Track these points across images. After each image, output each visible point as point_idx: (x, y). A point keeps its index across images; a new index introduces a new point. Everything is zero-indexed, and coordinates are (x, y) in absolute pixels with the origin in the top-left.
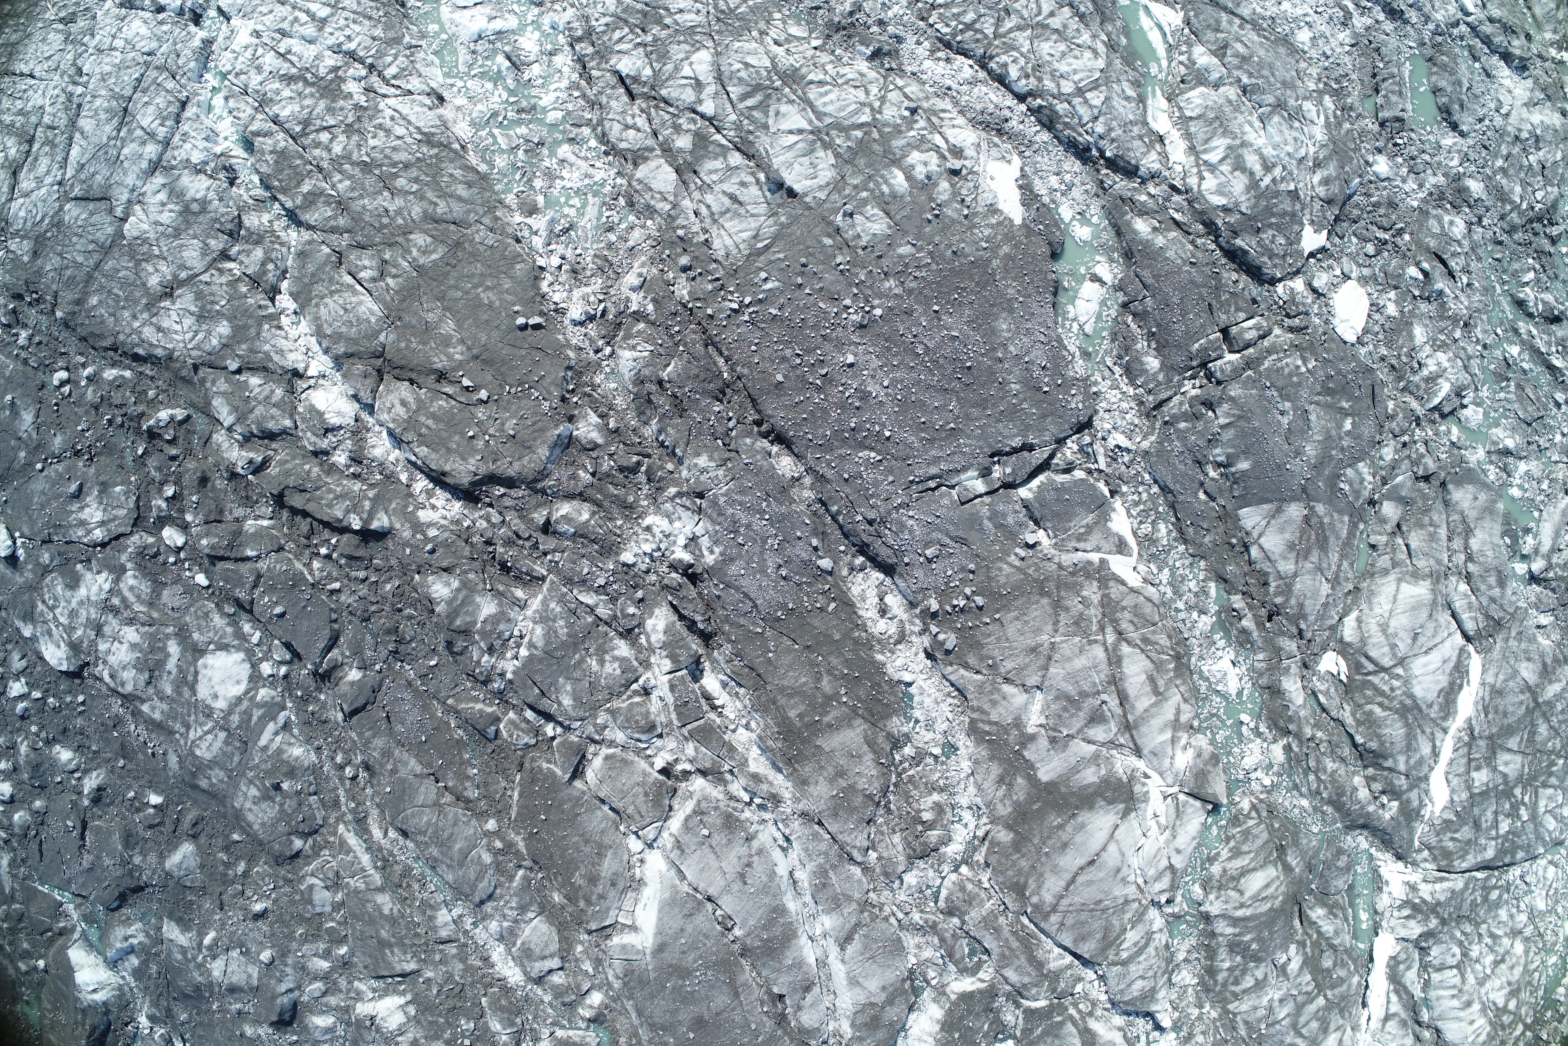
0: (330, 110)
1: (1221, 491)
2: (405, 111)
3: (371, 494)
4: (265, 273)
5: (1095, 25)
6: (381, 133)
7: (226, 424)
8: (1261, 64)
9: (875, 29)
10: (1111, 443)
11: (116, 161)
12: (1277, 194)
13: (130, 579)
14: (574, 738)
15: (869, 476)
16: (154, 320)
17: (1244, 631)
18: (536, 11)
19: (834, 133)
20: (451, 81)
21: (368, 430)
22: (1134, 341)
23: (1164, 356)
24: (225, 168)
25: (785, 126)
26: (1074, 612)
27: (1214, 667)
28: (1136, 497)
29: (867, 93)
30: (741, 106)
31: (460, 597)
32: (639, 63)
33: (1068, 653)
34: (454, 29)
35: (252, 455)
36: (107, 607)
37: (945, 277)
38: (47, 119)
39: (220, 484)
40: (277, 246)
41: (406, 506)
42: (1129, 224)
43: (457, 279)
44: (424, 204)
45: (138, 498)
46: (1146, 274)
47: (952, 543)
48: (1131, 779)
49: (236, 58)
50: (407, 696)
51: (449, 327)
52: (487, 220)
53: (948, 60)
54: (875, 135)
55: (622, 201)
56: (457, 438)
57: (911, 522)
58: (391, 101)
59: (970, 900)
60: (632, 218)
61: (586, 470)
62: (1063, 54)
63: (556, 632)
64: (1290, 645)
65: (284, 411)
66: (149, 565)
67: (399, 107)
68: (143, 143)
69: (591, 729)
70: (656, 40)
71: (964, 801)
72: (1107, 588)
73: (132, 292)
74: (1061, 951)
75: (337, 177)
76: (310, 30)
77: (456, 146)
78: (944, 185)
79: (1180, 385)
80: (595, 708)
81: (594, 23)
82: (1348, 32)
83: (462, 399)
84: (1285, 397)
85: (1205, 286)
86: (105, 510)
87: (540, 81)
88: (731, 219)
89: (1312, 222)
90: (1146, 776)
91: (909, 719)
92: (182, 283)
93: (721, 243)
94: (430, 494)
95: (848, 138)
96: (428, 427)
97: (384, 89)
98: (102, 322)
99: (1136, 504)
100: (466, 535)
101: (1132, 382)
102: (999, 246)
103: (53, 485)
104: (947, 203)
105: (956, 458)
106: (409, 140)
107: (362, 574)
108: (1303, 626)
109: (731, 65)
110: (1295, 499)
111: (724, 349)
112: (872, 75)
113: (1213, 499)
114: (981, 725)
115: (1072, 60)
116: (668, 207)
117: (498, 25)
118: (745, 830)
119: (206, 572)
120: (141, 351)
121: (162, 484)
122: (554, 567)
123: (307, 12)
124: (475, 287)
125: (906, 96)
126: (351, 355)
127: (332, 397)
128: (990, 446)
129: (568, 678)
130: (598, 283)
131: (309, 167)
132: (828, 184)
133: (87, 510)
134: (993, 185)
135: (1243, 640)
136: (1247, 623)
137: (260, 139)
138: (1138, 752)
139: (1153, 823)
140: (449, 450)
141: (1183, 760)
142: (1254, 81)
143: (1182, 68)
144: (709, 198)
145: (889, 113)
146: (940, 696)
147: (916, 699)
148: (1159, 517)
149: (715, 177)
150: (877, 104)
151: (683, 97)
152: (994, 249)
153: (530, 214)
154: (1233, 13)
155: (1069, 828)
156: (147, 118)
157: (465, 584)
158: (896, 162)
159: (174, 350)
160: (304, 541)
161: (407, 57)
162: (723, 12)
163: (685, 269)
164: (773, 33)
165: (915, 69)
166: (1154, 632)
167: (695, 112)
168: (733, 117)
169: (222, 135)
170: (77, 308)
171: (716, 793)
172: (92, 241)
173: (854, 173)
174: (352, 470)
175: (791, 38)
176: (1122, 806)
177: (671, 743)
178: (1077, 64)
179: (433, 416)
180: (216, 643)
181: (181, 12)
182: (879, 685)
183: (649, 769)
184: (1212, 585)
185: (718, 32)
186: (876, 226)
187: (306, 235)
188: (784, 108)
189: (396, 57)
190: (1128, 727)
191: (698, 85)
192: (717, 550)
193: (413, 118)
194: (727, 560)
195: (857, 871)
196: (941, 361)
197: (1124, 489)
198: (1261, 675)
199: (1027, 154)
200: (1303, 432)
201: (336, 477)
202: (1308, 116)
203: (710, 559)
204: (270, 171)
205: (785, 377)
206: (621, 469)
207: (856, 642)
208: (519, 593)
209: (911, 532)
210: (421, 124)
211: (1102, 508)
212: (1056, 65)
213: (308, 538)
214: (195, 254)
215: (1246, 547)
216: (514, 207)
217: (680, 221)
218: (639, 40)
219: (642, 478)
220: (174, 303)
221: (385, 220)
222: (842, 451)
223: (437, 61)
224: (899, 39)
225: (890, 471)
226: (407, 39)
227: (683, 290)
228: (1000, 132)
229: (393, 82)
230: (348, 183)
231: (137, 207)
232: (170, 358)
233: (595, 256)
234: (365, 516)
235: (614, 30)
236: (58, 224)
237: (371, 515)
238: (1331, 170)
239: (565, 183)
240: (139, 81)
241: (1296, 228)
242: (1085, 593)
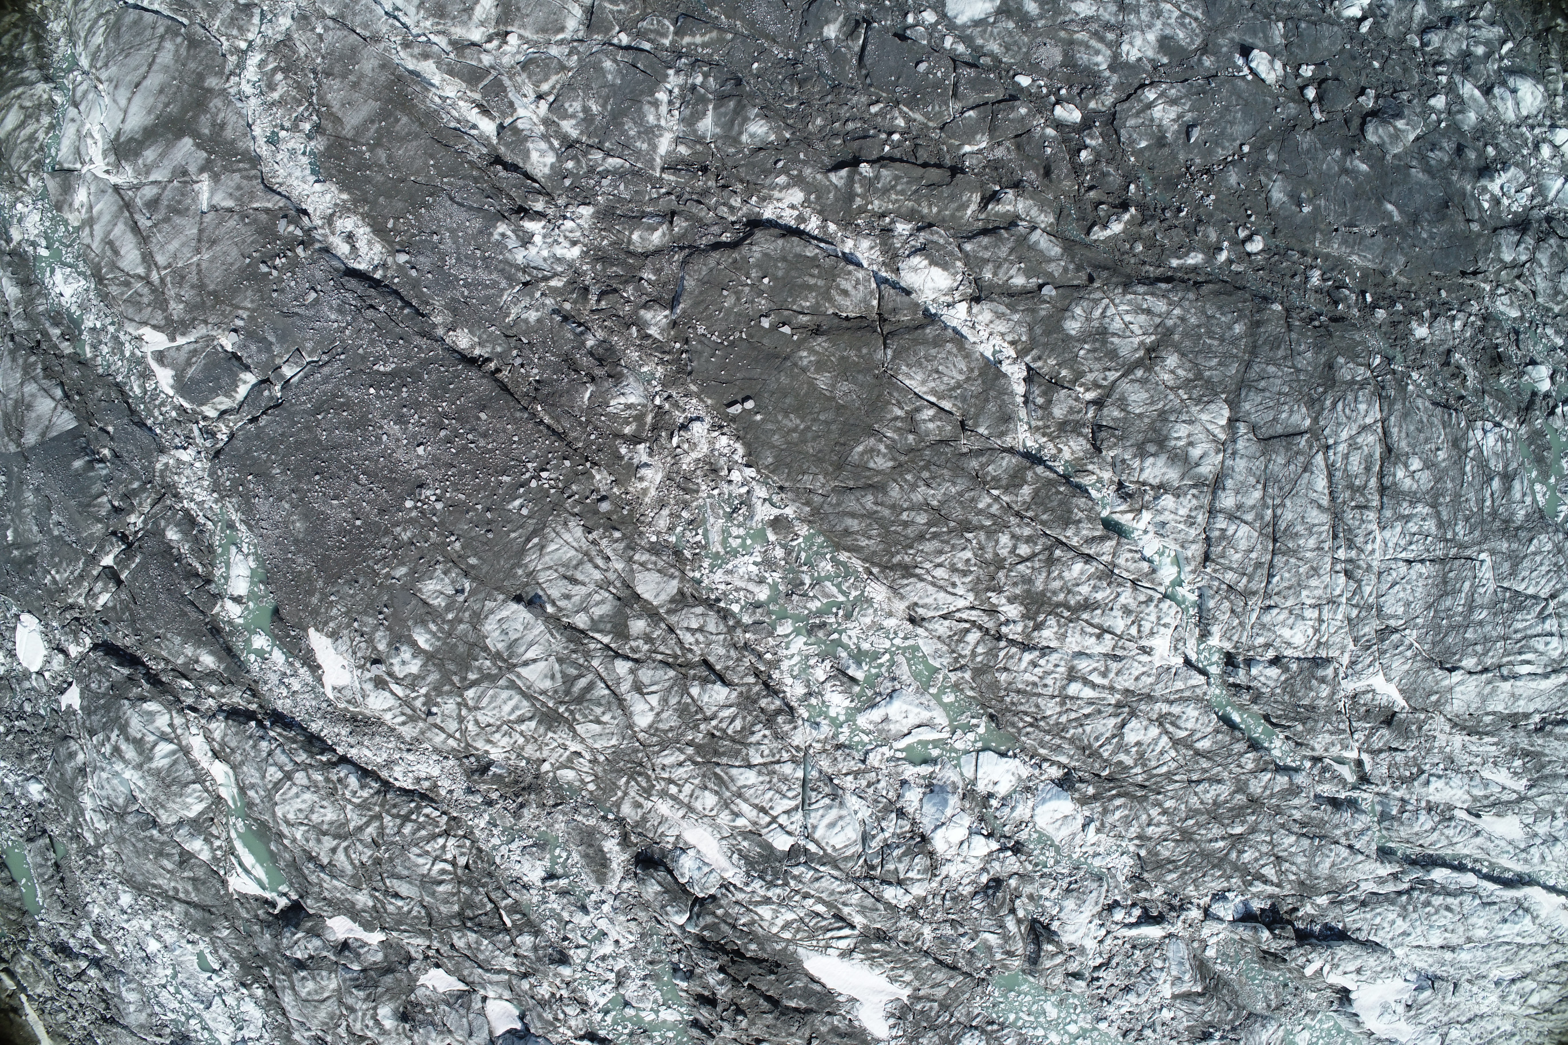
0: (1029, 581)
1: (97, 439)
2: (942, 594)
3: (858, 201)
4: (1044, 394)
5: (297, 852)
6: (960, 566)
7: (1039, 231)
8: (146, 852)
9: (494, 796)
10: (192, 451)
11: (1266, 481)
12: (104, 728)
13: (1102, 61)
14: (599, 37)
15: (381, 348)
16: (1158, 320)
17: (56, 324)
18: (842, 739)
19: (495, 671)
20: (908, 643)
21: (884, 263)
22: (192, 550)
23: (164, 543)
24: (1130, 496)
25: (542, 665)
26: (187, 286)
27: (75, 286)
28: (164, 409)
29: (477, 722)
30: (590, 677)
31: (736, 128)
32: (706, 699)
33: (185, 250)
34: (923, 700)
35: (1000, 208)
36: (1121, 29)
37: (359, 556)
38: (1372, 515)
39: (1031, 175)
40: (1040, 423)
41: (818, 198)
42: (220, 660)
43: (829, 431)
44: (890, 502)
45: (1119, 141)
46: (193, 615)
47: (296, 310)
48: (118, 165)
49: (1159, 618)
50: (772, 29)
51: (822, 382)
52: (817, 499)
53: (418, 780)
54: (456, 679)
55: (687, 554)
56: (780, 273)
57: (333, 317)
58: (961, 603)
59: (232, 21)
60: (673, 539)
61: (649, 282)
62: (312, 811)
63: (635, 123)
64: (19, 325)
65: (976, 257)
66: (1086, 80)
67: (950, 599)
68: (1239, 507)
69: (581, 49)
70: (696, 727)
71: (253, 101)
72: (166, 318)
73: (1196, 344)
74: (151, 7)
75: (995, 509)
76: (1083, 665)
77: (875, 570)
78: (382, 647)
79: (145, 522)
80: (582, 67)
81: (767, 732)
82: (94, 916)
83: (786, 313)
84: (59, 538)
85: (143, 619)
86: (1152, 120)
87: (812, 662)
88: (570, 559)
89: (74, 713)
90: (107, 172)
91: (312, 153)
92: (1139, 364)
93: (574, 534)
94: (801, 219)
95: (480, 669)
96: (813, 276)
97: (974, 615)
98: (1220, 308)
99: (163, 404)
100: (751, 188)
101: (187, 512)
102: (321, 601)
103: (1222, 133)
104: (375, 628)
105: (310, 388)
106: (928, 565)
107: (850, 126)
108: (11, 344)
109: (613, 718)
110: (33, 448)
111: (545, 431)
112: (481, 745)
113: (101, 429)
114: (247, 166)
115: (303, 806)
116: (636, 557)
117: (876, 715)
118: (427, 10)
119: (1021, 89)
120: (1163, 286)
121: (1097, 161)
122: (657, 183)
123: (1094, 686)
124: (808, 428)
125: (442, 729)
126: (916, 328)
127: (930, 284)
128: (285, 409)
129: (613, 85)
130: (687, 463)
131: (1030, 514)
132: (486, 617)
133: (1173, 116)
134: (342, 661)
135: (58, 316)
136: (56, 332)
137: (1097, 533)
138: (116, 188)
139: (97, 136)
140: (784, 259)
141: (81, 196)
142: (147, 833)
143: (216, 833)
144: (597, 575)
145: (450, 706)
146: (290, 181)
147: (308, 172)
148: (142, 400)
149: (597, 597)
150: (464, 712)
151: (650, 673)
152: (324, 597)
153: (777, 518)
154: (188, 903)
155: (160, 106)
156: (1244, 535)
157: (736, 141)
158: (429, 657)
159: (1124, 294)
160: (919, 141)
161: (960, 656)
162: (640, 774)
163: (603, 498)
164: (584, 764)
165: (445, 763)
166: (122, 294)
167: (636, 661)
168: (595, 663)
169: (1151, 535)
170: (1257, 317)
171: (458, 32)
172: (1263, 390)
173: (466, 635)
174: (887, 220)
175: (568, 764)
176: (122, 139)
177: (506, 60)
178: (298, 804)
179: (810, 288)
180: (989, 24)
181: (1249, 662)
182: (339, 171)
183: (522, 32)
184: (89, 355)
185: (638, 751)
186: (431, 587)
187: (1009, 441)
188: (547, 684)
189: (974, 653)
190: (127, 206)
191: (638, 688)
192: (496, 236)
193: (930, 589)
194: (485, 231)
195: (330, 11)
196: (342, 473)
197: (174, 414)
198: (39, 293)
199: (324, 705)
200: (39, 512)
201: (903, 210)
202: (99, 815)
203: (502, 228)
204: (1074, 500)
205: (479, 419)
206: (615, 291)
207: (365, 201)
208: (683, 150)
209: (331, 308)
210: (920, 585)
211: (182, 386)
212: (315, 797)
213: (916, 145)
214: (1133, 397)
215: (67, 396)
216: (796, 523)
217: (621, 546)
218: (714, 723)
219: (595, 290)
220: (1142, 343)
221: (926, 474)
222: (411, 364)
223: (931, 661)
224: (470, 791)
225: (364, 358)
226: (968, 675)
227: (601, 478)
228: (354, 719)
229: (967, 625)
230: (981, 506)
231: (1223, 437)
232: (1127, 286)
233: (697, 491)
234: (857, 177)
235: (743, 728)
236: (1313, 403)
237: (850, 180)
238: (69, 767)
239: (751, 561)
240: (1270, 576)
241: (85, 703)
242: (181, 306)
